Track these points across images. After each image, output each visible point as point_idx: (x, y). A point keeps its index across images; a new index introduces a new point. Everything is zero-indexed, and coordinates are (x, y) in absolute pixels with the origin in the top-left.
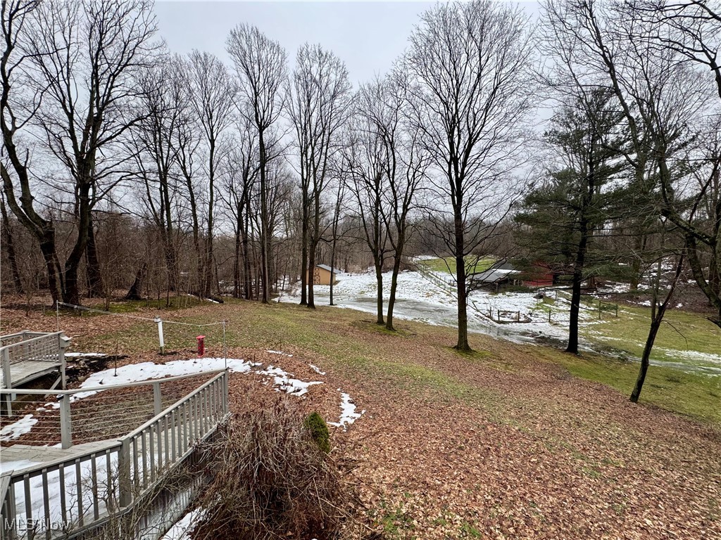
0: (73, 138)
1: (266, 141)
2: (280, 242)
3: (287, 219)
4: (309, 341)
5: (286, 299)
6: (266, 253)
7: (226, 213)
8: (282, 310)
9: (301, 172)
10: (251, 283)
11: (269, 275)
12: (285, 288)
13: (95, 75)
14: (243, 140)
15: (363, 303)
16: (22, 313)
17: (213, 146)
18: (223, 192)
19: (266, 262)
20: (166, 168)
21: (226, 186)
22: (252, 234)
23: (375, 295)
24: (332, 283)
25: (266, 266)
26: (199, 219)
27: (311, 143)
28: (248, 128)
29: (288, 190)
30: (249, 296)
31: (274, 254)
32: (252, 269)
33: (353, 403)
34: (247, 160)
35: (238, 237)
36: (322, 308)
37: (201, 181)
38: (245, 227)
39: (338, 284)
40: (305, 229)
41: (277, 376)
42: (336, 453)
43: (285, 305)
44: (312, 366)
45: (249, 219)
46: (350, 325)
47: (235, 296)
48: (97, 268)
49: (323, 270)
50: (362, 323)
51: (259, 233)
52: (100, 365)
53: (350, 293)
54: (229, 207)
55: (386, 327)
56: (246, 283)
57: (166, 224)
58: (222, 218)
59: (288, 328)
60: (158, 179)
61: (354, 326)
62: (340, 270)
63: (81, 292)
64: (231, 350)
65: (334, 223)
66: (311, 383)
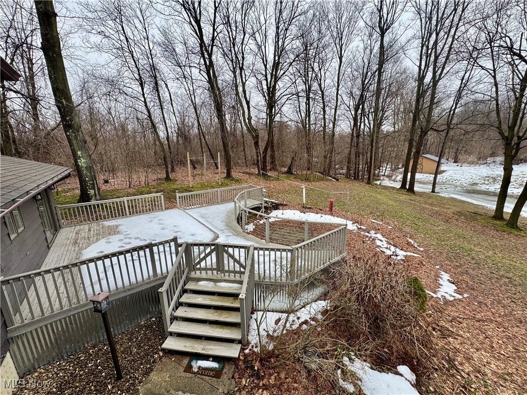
0: (266, 80)
1: (385, 44)
2: (388, 134)
3: (396, 114)
4: (408, 219)
5: (387, 182)
6: (374, 144)
7: (346, 114)
8: (383, 191)
9: (418, 64)
10: (359, 168)
11: (374, 162)
12: (386, 174)
14: (365, 49)
15: (473, 195)
16: (247, 176)
17: (341, 62)
18: (345, 98)
19: (373, 152)
20: (310, 87)
21: (347, 92)
22: (364, 130)
24: (437, 172)
25: (373, 155)
26: (327, 121)
27: (436, 29)
28: (371, 35)
29: (401, 85)
30: (356, 178)
31: (380, 145)
32: (361, 157)
33: (453, 283)
34: (366, 67)
35: (353, 132)
36: (421, 194)
37: (331, 92)
38: (359, 124)
39: (444, 174)
40: (414, 121)
41: (378, 240)
42: (430, 316)
43: (386, 188)
44: (410, 240)
45: (363, 117)
46: (454, 213)
47: (347, 177)
48: (274, 155)
49: (428, 160)
50: (473, 215)
51: (370, 128)
52: (276, 207)
53: (458, 184)
54: (348, 109)
55: (507, 224)
56: (355, 167)
57: (307, 126)
58: (343, 119)
59: (388, 206)
60: (305, 96)
61: (459, 216)
62: (448, 160)
63: (268, 168)
64: (344, 213)
65: (450, 112)
66: (409, 254)
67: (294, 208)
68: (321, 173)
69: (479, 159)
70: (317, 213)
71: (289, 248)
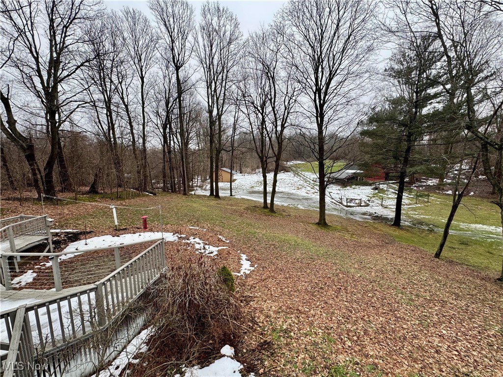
0: (40, 76)
1: (181, 78)
2: (194, 152)
3: (198, 135)
4: (217, 220)
5: (199, 192)
6: (184, 160)
7: (155, 131)
8: (197, 199)
9: (207, 100)
10: (174, 181)
11: (187, 176)
12: (198, 185)
13: (52, 27)
14: (165, 77)
15: (253, 194)
16: (17, 203)
17: (143, 82)
18: (152, 116)
19: (185, 166)
20: (110, 99)
21: (154, 111)
22: (174, 146)
23: (261, 188)
24: (231, 181)
25: (185, 169)
26: (136, 136)
27: (214, 79)
28: (167, 67)
29: (198, 115)
30: (173, 190)
31: (190, 161)
32: (175, 171)
33: (249, 260)
34: (167, 92)
35: (164, 149)
36: (224, 198)
37: (135, 108)
38: (168, 141)
39: (236, 182)
40: (211, 143)
41: (197, 243)
42: (239, 292)
43: (199, 196)
44: (220, 237)
45: (171, 136)
46: (244, 209)
47: (164, 191)
48: (66, 171)
49: (225, 172)
50: (253, 208)
51: (179, 146)
52: (75, 237)
53: (244, 188)
54: (156, 127)
55: (270, 211)
56: (171, 181)
57: (112, 140)
58: (152, 135)
59: (202, 211)
60: (104, 106)
61: (248, 210)
62: (236, 171)
63: (57, 189)
64: (164, 227)
65: (232, 138)
66: (220, 248)
67: (103, 234)
68: (136, 189)
69: (252, 170)
70: (134, 233)
71: (92, 286)
